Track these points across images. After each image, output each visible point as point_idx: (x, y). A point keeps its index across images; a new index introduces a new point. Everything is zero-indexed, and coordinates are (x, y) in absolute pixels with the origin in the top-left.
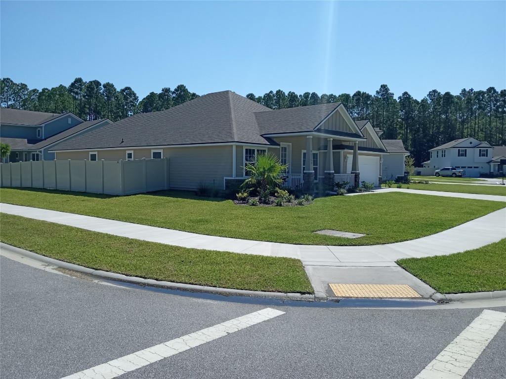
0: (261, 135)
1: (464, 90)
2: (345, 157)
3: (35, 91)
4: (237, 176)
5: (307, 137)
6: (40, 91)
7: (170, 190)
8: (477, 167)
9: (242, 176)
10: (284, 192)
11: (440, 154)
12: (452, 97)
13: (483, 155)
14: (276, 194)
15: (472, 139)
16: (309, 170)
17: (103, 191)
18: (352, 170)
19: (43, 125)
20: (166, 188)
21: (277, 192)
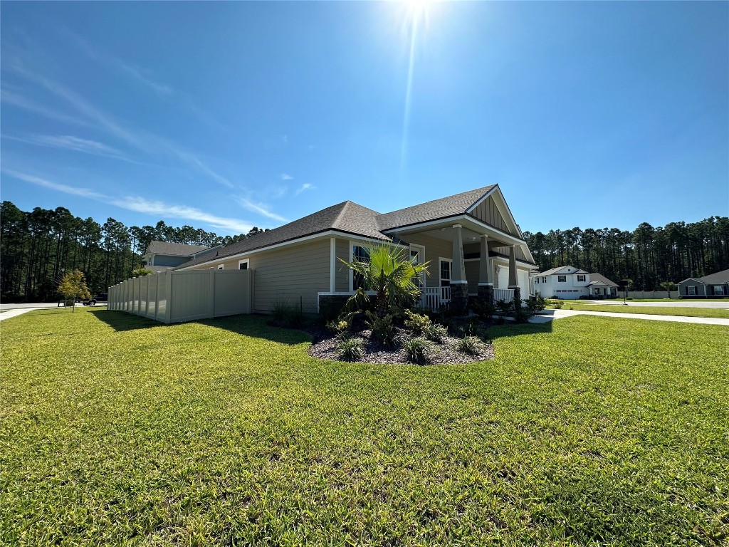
0: (380, 232)
1: (552, 231)
2: (496, 269)
3: (220, 238)
4: (337, 289)
5: (454, 226)
6: (224, 237)
7: (255, 314)
8: (577, 291)
9: (347, 290)
10: (422, 320)
11: (541, 280)
12: (543, 236)
13: (582, 280)
14: (406, 322)
15: (570, 267)
16: (460, 279)
17: (155, 316)
18: (510, 284)
19: (194, 255)
20: (248, 311)
21: (407, 317)
